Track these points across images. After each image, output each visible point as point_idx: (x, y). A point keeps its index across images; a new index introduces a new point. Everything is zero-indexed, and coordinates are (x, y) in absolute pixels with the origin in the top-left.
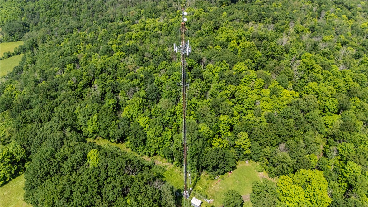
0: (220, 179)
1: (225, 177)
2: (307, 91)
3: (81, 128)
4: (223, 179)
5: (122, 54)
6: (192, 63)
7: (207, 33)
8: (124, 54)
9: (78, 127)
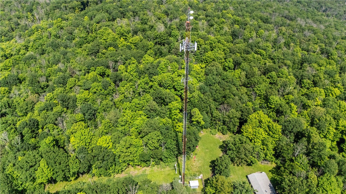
0: (194, 156)
1: (196, 152)
2: (207, 61)
3: (23, 186)
4: (196, 154)
5: (5, 90)
6: (103, 70)
7: (86, 39)
8: (7, 88)
9: (19, 187)
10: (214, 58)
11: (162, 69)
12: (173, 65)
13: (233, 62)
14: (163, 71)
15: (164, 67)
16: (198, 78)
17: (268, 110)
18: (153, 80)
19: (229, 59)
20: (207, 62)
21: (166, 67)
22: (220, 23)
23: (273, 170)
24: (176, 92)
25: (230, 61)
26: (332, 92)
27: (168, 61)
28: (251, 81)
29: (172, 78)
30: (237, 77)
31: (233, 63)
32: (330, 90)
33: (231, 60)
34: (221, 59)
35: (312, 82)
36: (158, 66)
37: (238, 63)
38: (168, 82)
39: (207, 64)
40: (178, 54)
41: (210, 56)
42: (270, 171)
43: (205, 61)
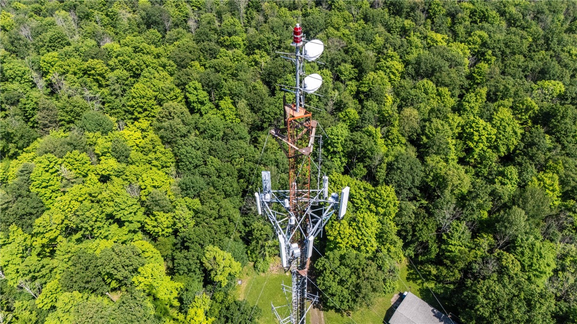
2: (141, 107)
10: (156, 93)
11: (44, 184)
12: (71, 160)
13: (203, 87)
14: (52, 188)
15: (47, 176)
16: (155, 162)
17: (332, 158)
18: (41, 230)
19: (191, 84)
20: (145, 110)
21: (52, 173)
22: (101, 5)
23: (410, 274)
24: (124, 228)
25: (196, 89)
26: (393, 70)
27: (49, 155)
28: (267, 116)
29: (90, 195)
30: (231, 117)
31: (204, 90)
32: (388, 67)
33: (199, 85)
34: (171, 90)
35: (352, 66)
36: (29, 181)
37: (213, 84)
38: (88, 214)
39: (148, 112)
40: (61, 120)
41: (143, 93)
42: (408, 279)
43: (140, 110)
